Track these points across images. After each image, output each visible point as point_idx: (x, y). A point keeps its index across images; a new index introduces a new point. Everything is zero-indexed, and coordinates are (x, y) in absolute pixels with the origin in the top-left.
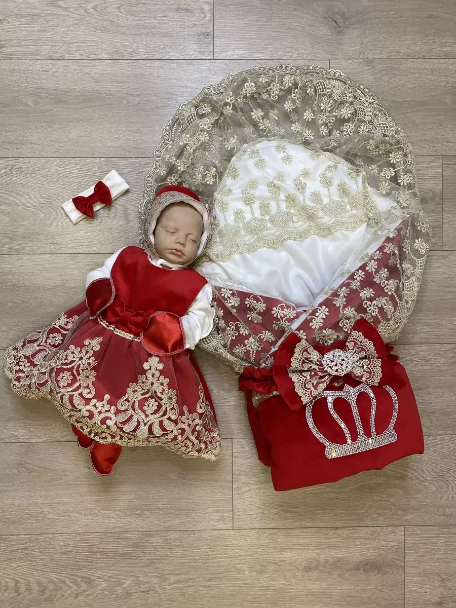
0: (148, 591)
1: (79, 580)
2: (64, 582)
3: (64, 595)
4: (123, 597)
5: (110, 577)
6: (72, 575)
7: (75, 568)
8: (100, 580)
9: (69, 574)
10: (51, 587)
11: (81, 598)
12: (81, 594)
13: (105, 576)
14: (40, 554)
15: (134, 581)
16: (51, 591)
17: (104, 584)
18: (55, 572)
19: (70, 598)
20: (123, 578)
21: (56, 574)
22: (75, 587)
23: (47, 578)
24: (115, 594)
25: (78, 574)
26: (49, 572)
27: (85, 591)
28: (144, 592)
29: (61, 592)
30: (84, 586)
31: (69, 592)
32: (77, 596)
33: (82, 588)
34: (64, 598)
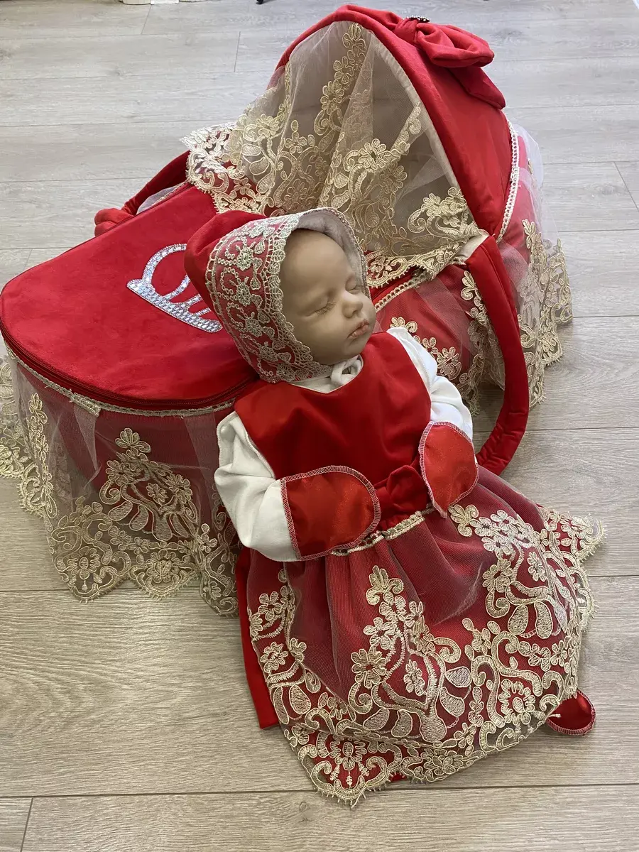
0: (225, 713)
1: (81, 687)
2: (48, 691)
3: (41, 721)
4: (168, 729)
5: (147, 681)
6: (69, 675)
7: (79, 661)
8: (126, 687)
9: (63, 674)
10: (19, 702)
11: (75, 729)
12: (78, 719)
13: (138, 677)
14: (16, 630)
15: (196, 688)
16: (15, 713)
17: (131, 696)
18: (35, 670)
19: (52, 729)
20: (175, 682)
21: (37, 673)
22: (69, 704)
23: (15, 682)
24: (151, 721)
25: (82, 673)
26: (24, 668)
27: (89, 712)
28: (215, 715)
29: (35, 714)
30: (89, 701)
31: (52, 714)
32: (69, 723)
33: (84, 705)
34: (39, 728)
